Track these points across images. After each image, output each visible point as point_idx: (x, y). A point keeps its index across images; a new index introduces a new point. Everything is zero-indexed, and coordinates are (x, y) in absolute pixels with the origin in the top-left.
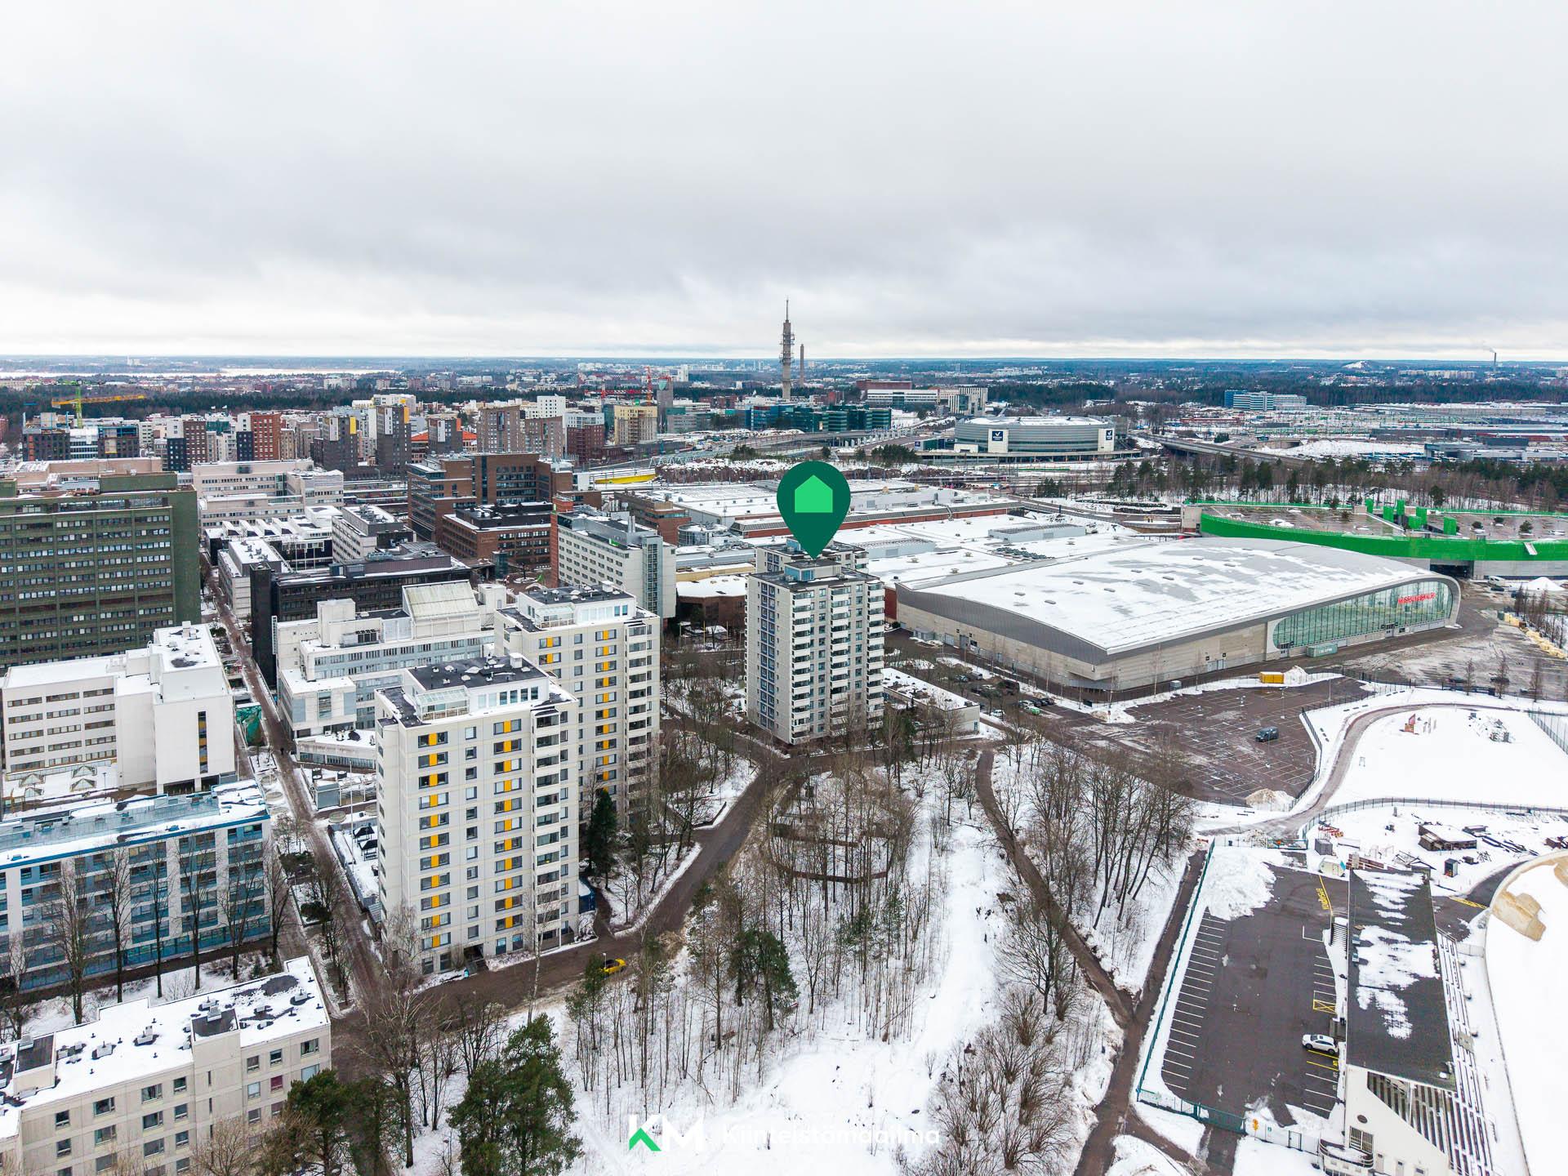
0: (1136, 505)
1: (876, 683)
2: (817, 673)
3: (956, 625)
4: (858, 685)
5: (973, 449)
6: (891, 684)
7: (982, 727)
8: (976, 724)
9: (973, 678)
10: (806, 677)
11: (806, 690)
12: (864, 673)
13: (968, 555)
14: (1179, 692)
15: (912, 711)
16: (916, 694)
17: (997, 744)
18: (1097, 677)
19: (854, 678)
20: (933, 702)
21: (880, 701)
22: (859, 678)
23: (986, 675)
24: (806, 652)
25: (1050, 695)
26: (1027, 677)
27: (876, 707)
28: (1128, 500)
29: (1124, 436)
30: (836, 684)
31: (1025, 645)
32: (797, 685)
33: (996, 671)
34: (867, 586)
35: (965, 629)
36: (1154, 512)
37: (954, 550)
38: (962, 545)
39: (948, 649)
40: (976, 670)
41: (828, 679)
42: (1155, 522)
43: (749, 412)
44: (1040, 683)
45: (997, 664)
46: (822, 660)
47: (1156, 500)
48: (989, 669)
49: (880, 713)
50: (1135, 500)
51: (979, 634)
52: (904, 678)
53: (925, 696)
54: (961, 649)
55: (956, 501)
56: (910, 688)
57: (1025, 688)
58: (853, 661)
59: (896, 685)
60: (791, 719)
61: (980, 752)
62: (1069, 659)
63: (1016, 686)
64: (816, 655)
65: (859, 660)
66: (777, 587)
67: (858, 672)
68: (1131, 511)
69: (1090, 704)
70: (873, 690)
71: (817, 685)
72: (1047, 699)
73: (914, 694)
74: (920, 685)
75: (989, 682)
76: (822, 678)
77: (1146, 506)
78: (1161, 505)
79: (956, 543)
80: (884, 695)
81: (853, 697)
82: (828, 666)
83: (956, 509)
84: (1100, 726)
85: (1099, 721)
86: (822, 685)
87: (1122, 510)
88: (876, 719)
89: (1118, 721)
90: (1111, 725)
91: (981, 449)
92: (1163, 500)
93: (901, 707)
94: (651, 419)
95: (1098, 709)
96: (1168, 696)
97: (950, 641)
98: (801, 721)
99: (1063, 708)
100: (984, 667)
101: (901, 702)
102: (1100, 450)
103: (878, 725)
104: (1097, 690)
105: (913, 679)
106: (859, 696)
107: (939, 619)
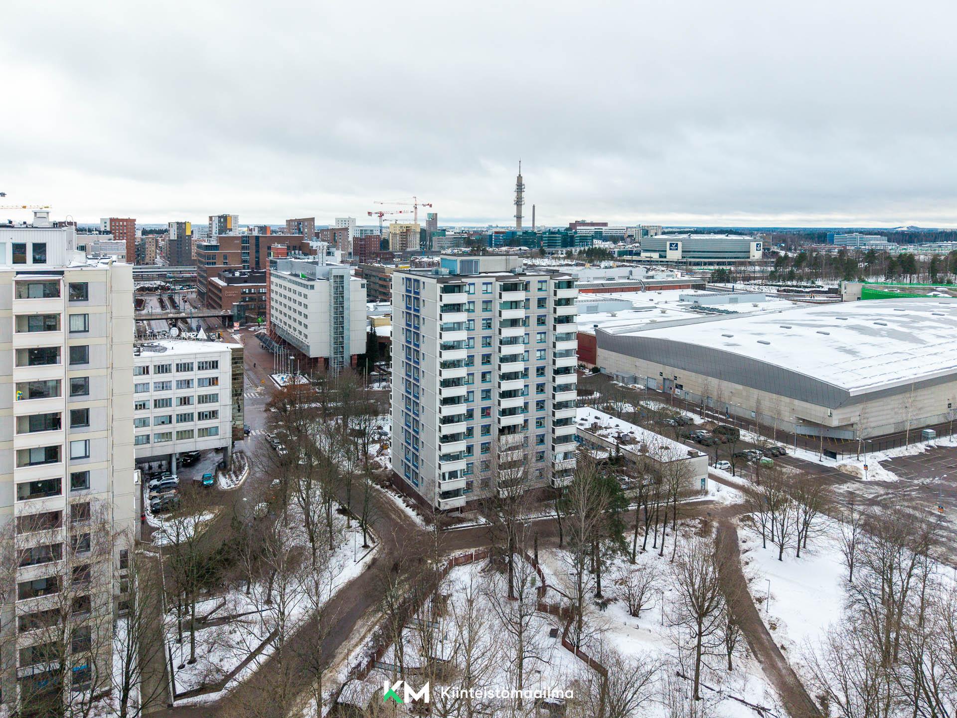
0: (797, 286)
1: (565, 422)
2: (478, 404)
3: (659, 368)
4: (540, 423)
5: (656, 256)
6: (588, 425)
7: (711, 485)
8: (703, 480)
9: (683, 423)
10: (460, 409)
11: (460, 428)
12: (549, 406)
13: (663, 312)
14: (932, 443)
15: (617, 461)
16: (622, 439)
17: (735, 509)
18: (835, 423)
19: (533, 414)
20: (644, 449)
21: (571, 447)
22: (541, 414)
23: (698, 420)
24: (460, 372)
25: (779, 444)
26: (747, 424)
27: (566, 456)
28: (789, 283)
29: (769, 249)
30: (507, 421)
31: (740, 387)
32: (447, 420)
33: (708, 416)
34: (552, 282)
35: (669, 372)
36: (813, 292)
37: (650, 309)
38: (657, 306)
39: (650, 394)
40: (686, 414)
41: (495, 413)
42: (816, 298)
43: (491, 236)
44: (764, 430)
45: (708, 408)
46: (486, 386)
47: (813, 283)
48: (700, 414)
49: (572, 463)
50: (795, 283)
51: (684, 376)
52: (606, 419)
53: (633, 441)
54: (664, 392)
55: (648, 278)
56: (614, 432)
57: (746, 436)
58: (533, 389)
59: (595, 427)
60: (437, 471)
61: (715, 524)
62: (796, 402)
63: (735, 433)
64: (478, 377)
65: (540, 388)
66: (422, 279)
67: (540, 405)
68: (792, 291)
69: (833, 455)
70: (561, 431)
71: (478, 422)
72: (777, 448)
73: (618, 438)
74: (626, 427)
75: (701, 427)
76: (486, 412)
77: (805, 287)
78: (818, 287)
79: (652, 304)
80: (578, 438)
81: (533, 440)
82: (495, 395)
83: (648, 283)
84: (857, 485)
85: (852, 477)
86: (486, 421)
87: (784, 291)
88: (565, 472)
89: (877, 478)
90: (871, 483)
91: (661, 256)
92: (819, 282)
93: (602, 455)
94: (415, 233)
95: (845, 462)
96: (921, 447)
97: (652, 385)
98: (453, 475)
99: (798, 460)
100: (694, 412)
101: (602, 449)
102: (751, 257)
103: (567, 481)
104: (839, 440)
105: (615, 421)
106: (541, 440)
107: (641, 362)
